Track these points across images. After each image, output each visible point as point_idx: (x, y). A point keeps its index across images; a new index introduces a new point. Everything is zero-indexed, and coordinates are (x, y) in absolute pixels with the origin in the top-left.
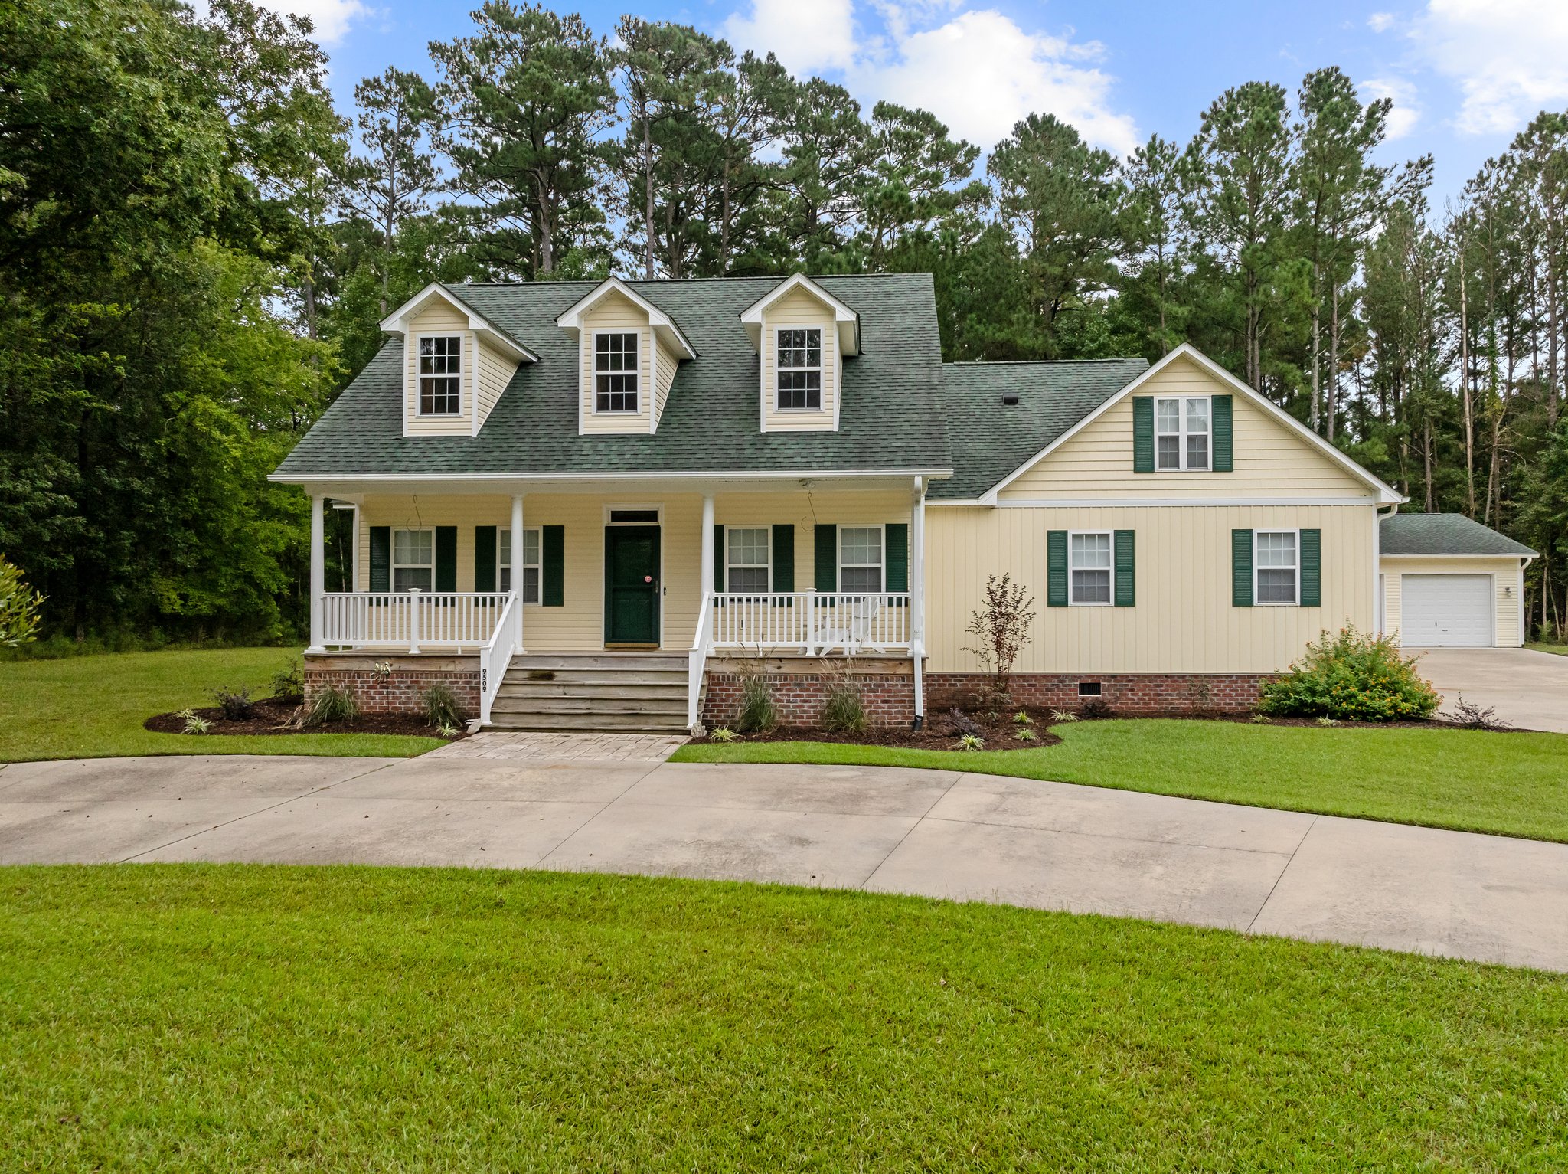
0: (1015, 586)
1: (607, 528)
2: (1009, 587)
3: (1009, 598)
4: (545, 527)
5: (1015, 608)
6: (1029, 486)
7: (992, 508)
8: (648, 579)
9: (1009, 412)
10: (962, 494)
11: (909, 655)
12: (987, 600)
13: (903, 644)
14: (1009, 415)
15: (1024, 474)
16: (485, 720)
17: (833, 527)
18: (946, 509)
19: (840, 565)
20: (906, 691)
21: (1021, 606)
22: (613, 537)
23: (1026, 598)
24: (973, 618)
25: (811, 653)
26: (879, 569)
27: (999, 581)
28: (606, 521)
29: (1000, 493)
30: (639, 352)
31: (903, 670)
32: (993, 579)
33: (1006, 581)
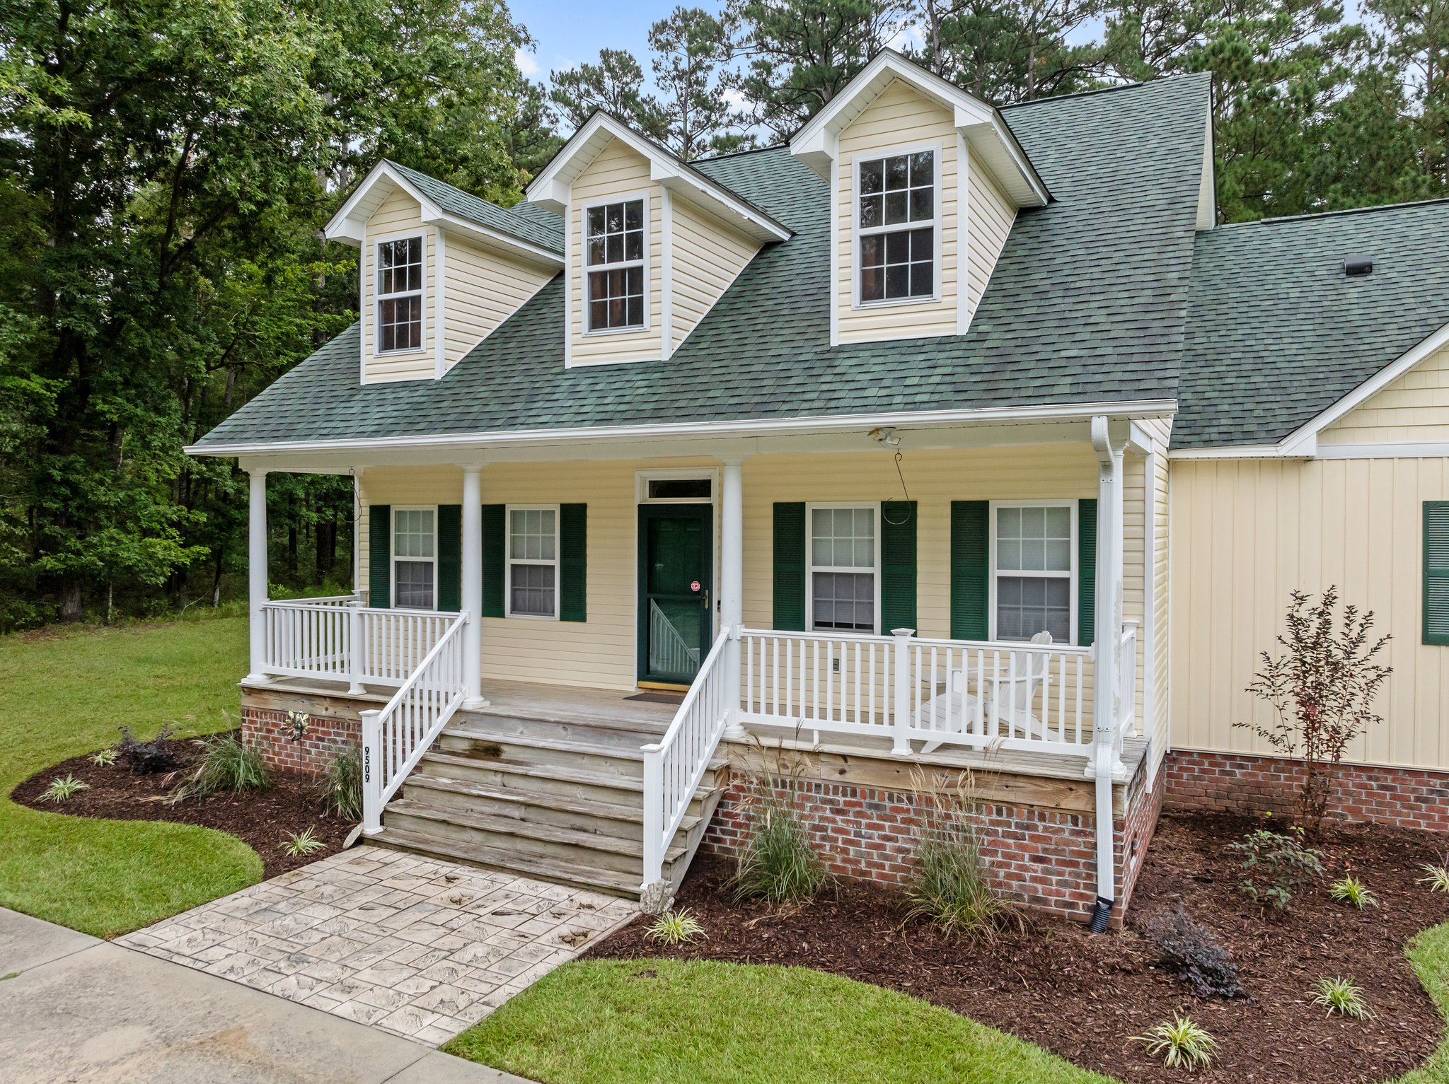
0: (1351, 611)
1: (642, 508)
2: (1337, 614)
3: (1336, 633)
4: (562, 506)
5: (1348, 654)
6: (1385, 418)
7: (1308, 460)
8: (695, 586)
9: (1355, 289)
10: (1248, 437)
11: (1088, 774)
12: (1289, 637)
13: (1078, 749)
14: (1353, 293)
15: (1373, 397)
16: (371, 826)
17: (983, 506)
18: (1218, 463)
19: (994, 573)
20: (1080, 843)
21: (1361, 652)
22: (649, 519)
23: (1372, 637)
24: (1261, 667)
25: (901, 751)
26: (1067, 581)
27: (1316, 602)
28: (641, 495)
29: (1322, 433)
30: (646, 229)
31: (1074, 803)
32: (1301, 600)
33: (1329, 600)
